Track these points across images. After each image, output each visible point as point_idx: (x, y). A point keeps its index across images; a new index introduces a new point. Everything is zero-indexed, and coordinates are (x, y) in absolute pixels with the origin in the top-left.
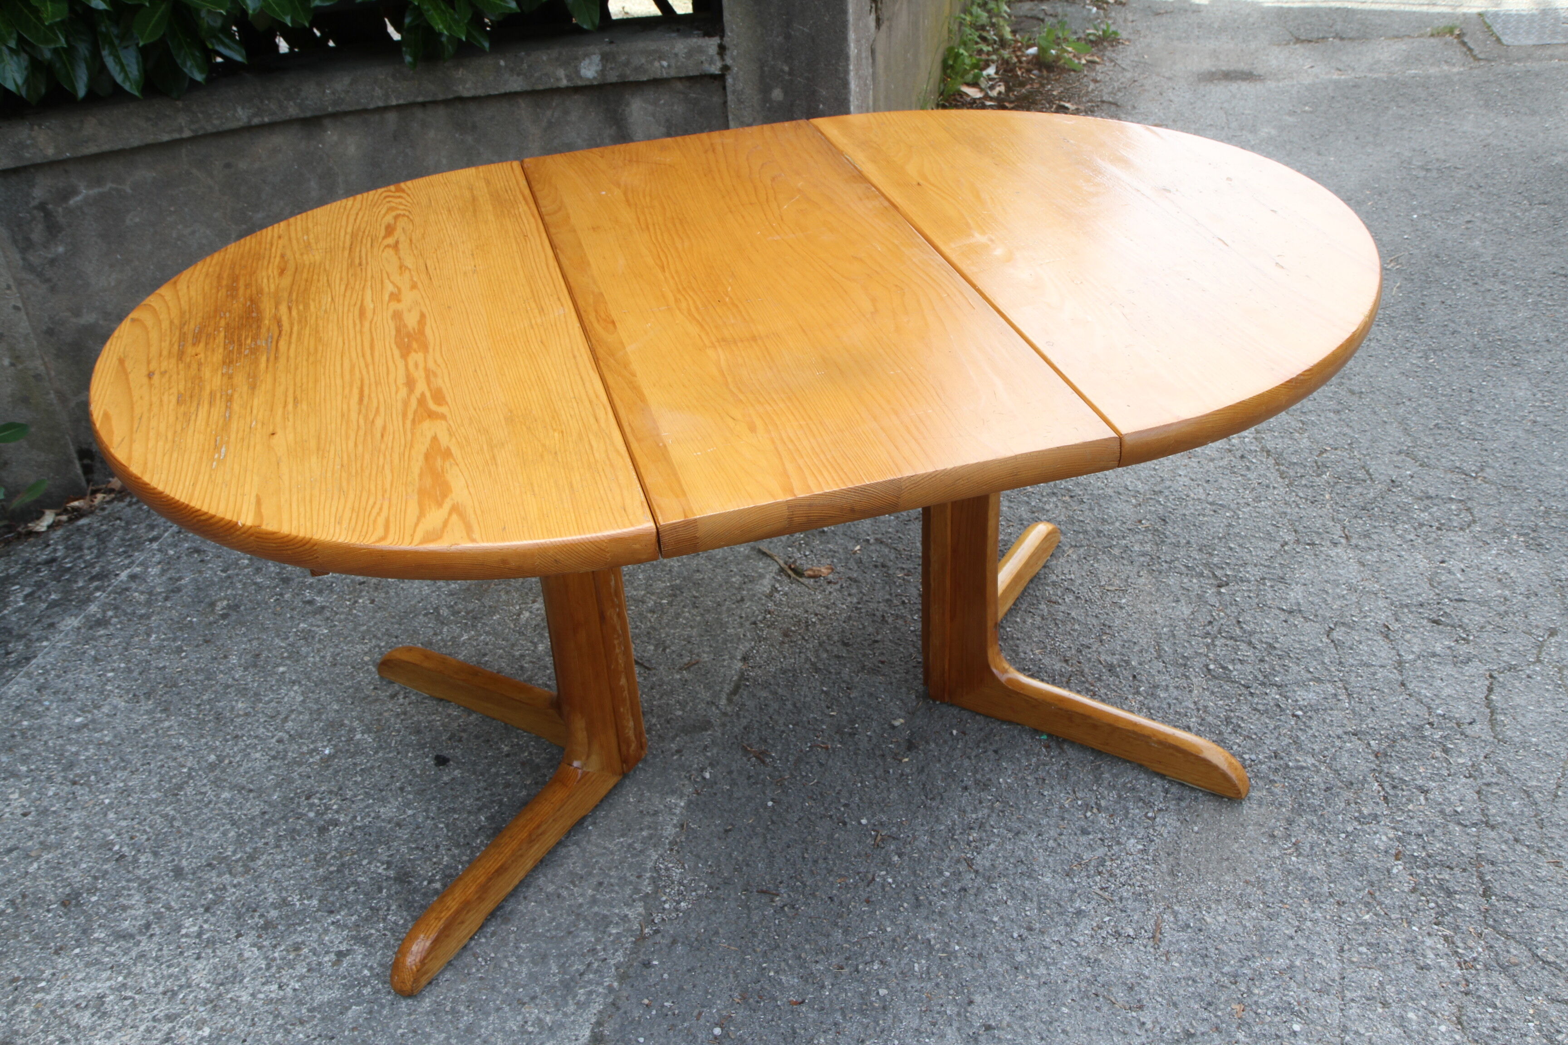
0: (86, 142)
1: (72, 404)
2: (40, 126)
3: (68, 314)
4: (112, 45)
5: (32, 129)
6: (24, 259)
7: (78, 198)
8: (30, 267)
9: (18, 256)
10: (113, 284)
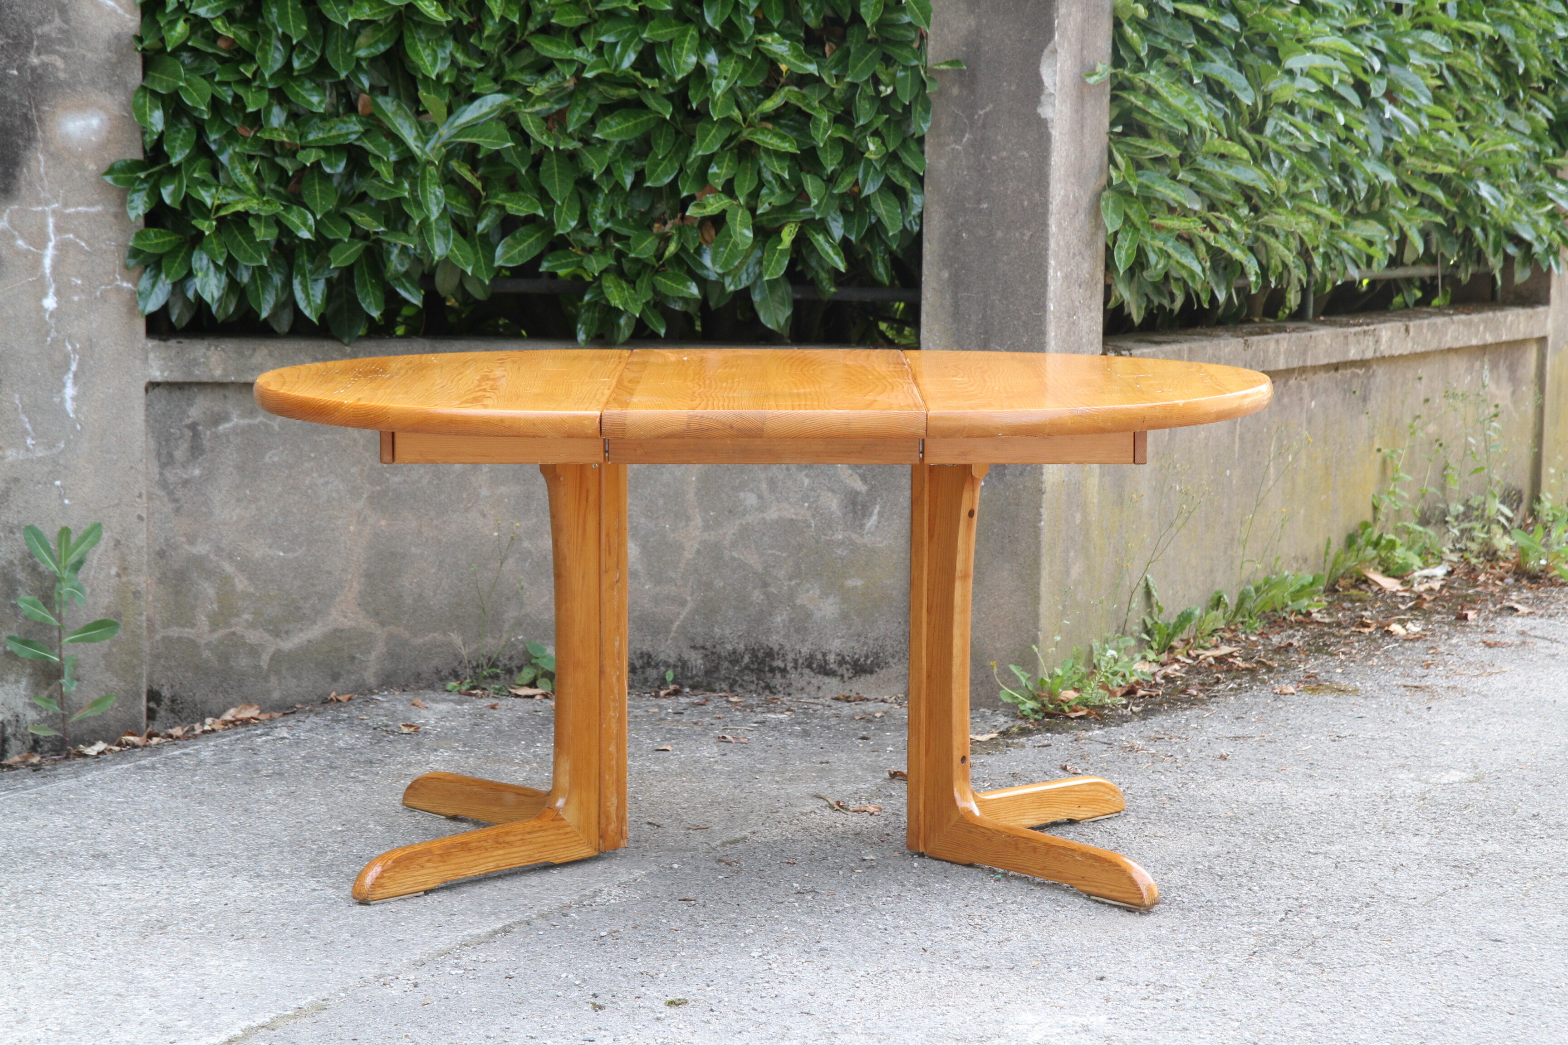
0: (253, 370)
1: (158, 637)
2: (216, 347)
3: (184, 539)
4: (304, 276)
5: (208, 349)
6: (161, 474)
7: (228, 425)
8: (163, 484)
9: (157, 470)
10: (234, 519)
